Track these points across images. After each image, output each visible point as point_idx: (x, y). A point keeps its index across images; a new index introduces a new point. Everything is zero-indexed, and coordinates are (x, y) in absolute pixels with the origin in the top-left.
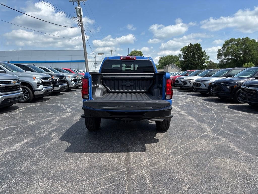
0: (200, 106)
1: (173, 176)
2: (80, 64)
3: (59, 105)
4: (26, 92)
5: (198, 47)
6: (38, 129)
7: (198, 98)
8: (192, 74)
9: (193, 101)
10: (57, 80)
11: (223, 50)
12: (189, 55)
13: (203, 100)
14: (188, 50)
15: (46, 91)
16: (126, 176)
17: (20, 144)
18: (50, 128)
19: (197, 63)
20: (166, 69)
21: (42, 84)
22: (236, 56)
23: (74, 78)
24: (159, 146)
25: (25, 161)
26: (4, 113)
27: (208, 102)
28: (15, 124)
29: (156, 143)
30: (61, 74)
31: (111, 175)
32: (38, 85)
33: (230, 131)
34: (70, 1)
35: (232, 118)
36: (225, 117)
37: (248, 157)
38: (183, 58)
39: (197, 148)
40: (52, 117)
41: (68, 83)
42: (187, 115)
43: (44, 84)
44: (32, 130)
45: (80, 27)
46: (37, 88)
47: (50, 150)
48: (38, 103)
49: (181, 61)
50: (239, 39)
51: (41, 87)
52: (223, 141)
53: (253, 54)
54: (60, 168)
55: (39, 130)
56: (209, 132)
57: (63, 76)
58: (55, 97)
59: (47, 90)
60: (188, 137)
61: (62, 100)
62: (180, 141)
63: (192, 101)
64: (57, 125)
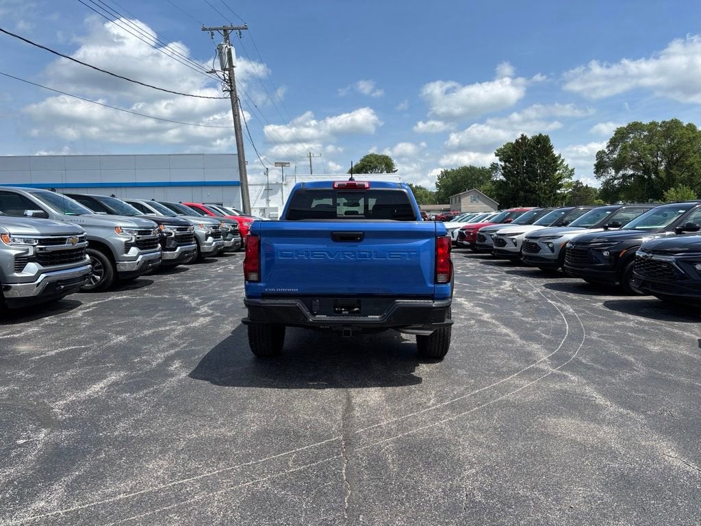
0: (534, 301)
1: (445, 451)
2: (227, 190)
3: (179, 298)
4: (97, 265)
5: (542, 144)
6: (138, 353)
7: (530, 281)
8: (519, 220)
9: (519, 290)
10: (171, 234)
11: (612, 152)
12: (518, 166)
13: (544, 288)
14: (517, 154)
15: (146, 262)
16: (342, 449)
17: (102, 385)
18: (163, 351)
19: (541, 189)
20: (456, 203)
21: (138, 244)
22: (646, 170)
23: (214, 228)
24: (422, 391)
25: (119, 419)
26: (46, 316)
27: (555, 292)
28: (79, 342)
29: (413, 386)
30: (180, 218)
31: (311, 448)
32: (128, 246)
33: (593, 360)
34: (204, 29)
35: (605, 331)
36: (590, 329)
37: (622, 415)
38: (503, 174)
39: (509, 396)
40: (165, 326)
41: (198, 243)
42: (497, 323)
43: (142, 245)
44: (123, 355)
45: (230, 96)
46: (125, 255)
47: (169, 397)
48: (125, 292)
49: (497, 181)
50: (654, 124)
51: (134, 251)
52: (572, 382)
53: (692, 165)
54: (197, 434)
55: (139, 355)
56: (545, 361)
57: (186, 225)
58: (165, 277)
59: (149, 261)
60: (492, 373)
61: (184, 285)
62: (473, 381)
63: (514, 290)
64: (180, 345)
